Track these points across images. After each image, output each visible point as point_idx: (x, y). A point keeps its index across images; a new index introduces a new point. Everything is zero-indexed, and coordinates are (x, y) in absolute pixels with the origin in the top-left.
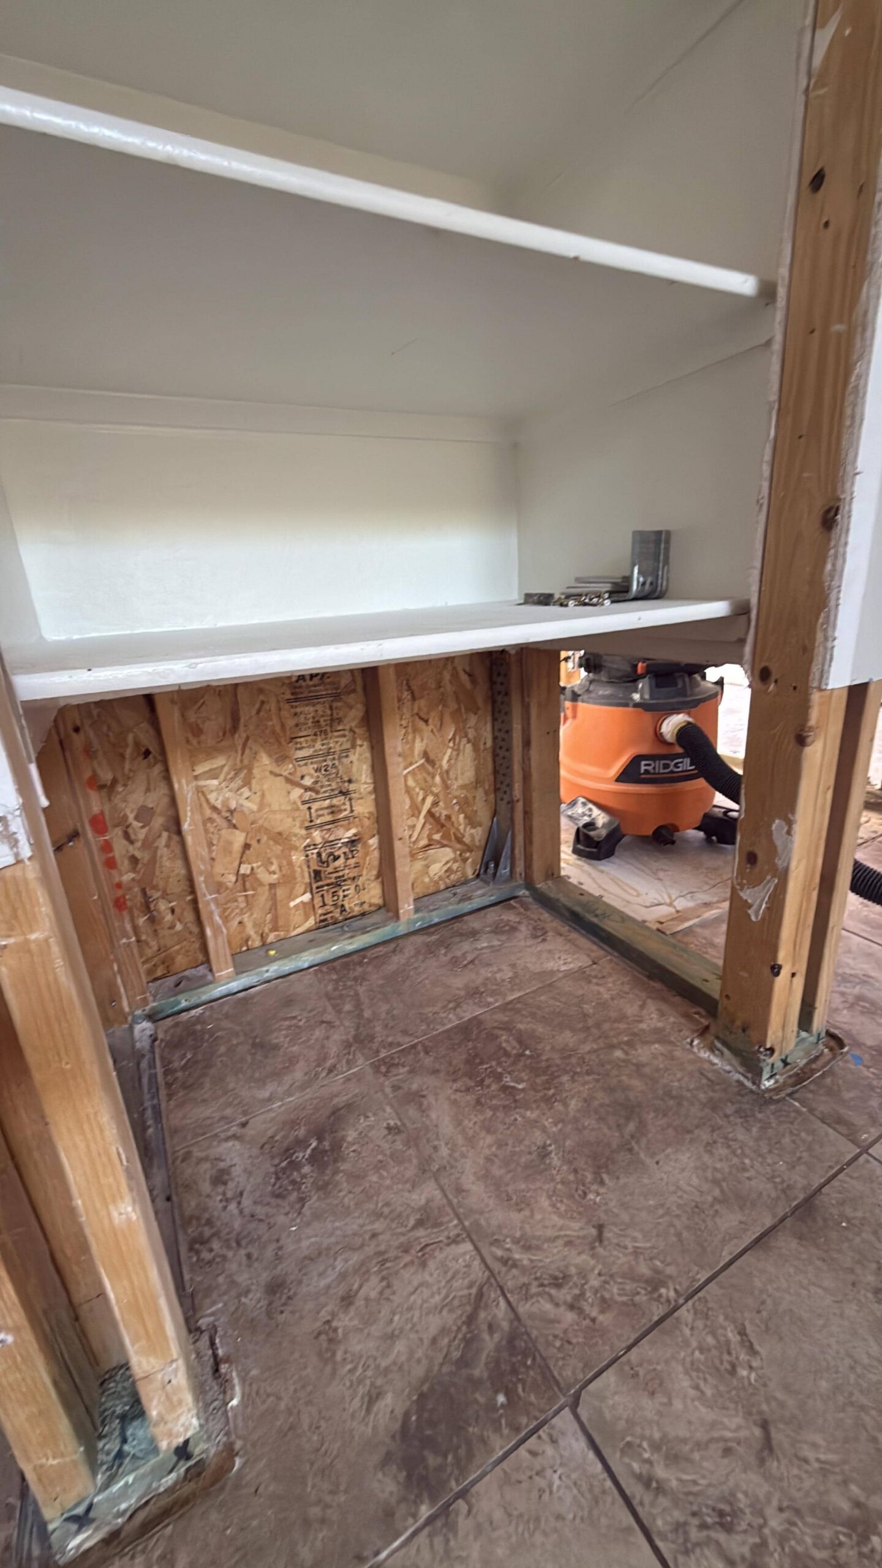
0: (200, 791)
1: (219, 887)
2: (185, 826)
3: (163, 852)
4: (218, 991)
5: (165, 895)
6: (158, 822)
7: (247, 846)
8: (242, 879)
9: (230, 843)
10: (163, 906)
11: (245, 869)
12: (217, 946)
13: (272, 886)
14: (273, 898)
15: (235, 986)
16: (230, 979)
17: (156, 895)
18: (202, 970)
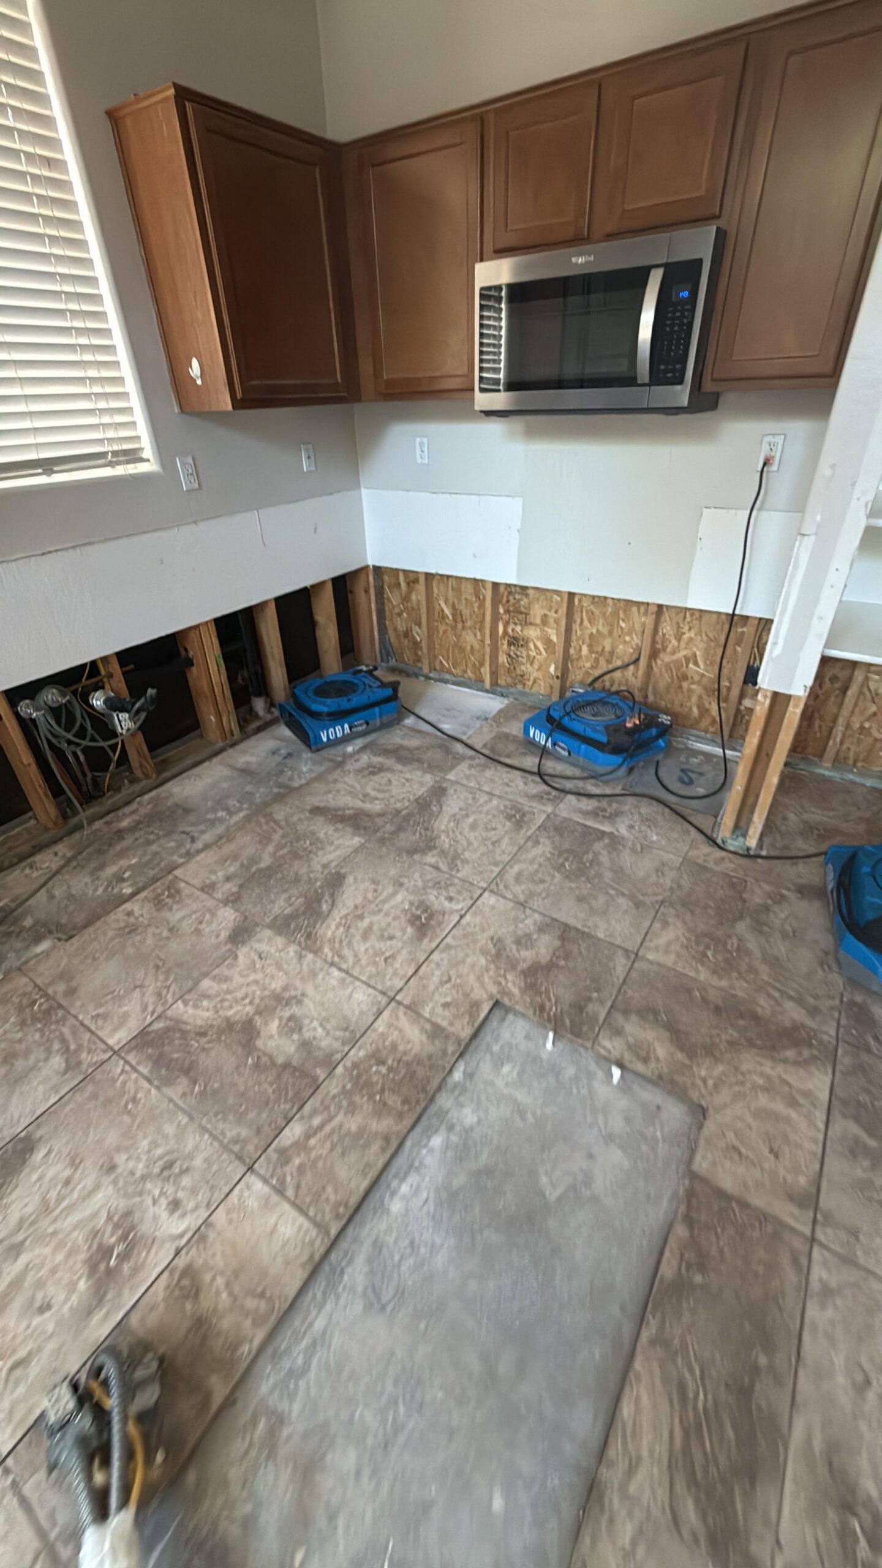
0: (867, 679)
1: (848, 726)
2: (849, 693)
3: (832, 699)
4: (821, 771)
5: (821, 718)
6: (837, 685)
7: (875, 714)
8: (862, 728)
9: (866, 708)
10: (817, 723)
11: (867, 725)
12: (830, 752)
13: (876, 740)
14: (873, 745)
15: (827, 773)
16: (827, 769)
17: (817, 715)
18: (816, 759)
